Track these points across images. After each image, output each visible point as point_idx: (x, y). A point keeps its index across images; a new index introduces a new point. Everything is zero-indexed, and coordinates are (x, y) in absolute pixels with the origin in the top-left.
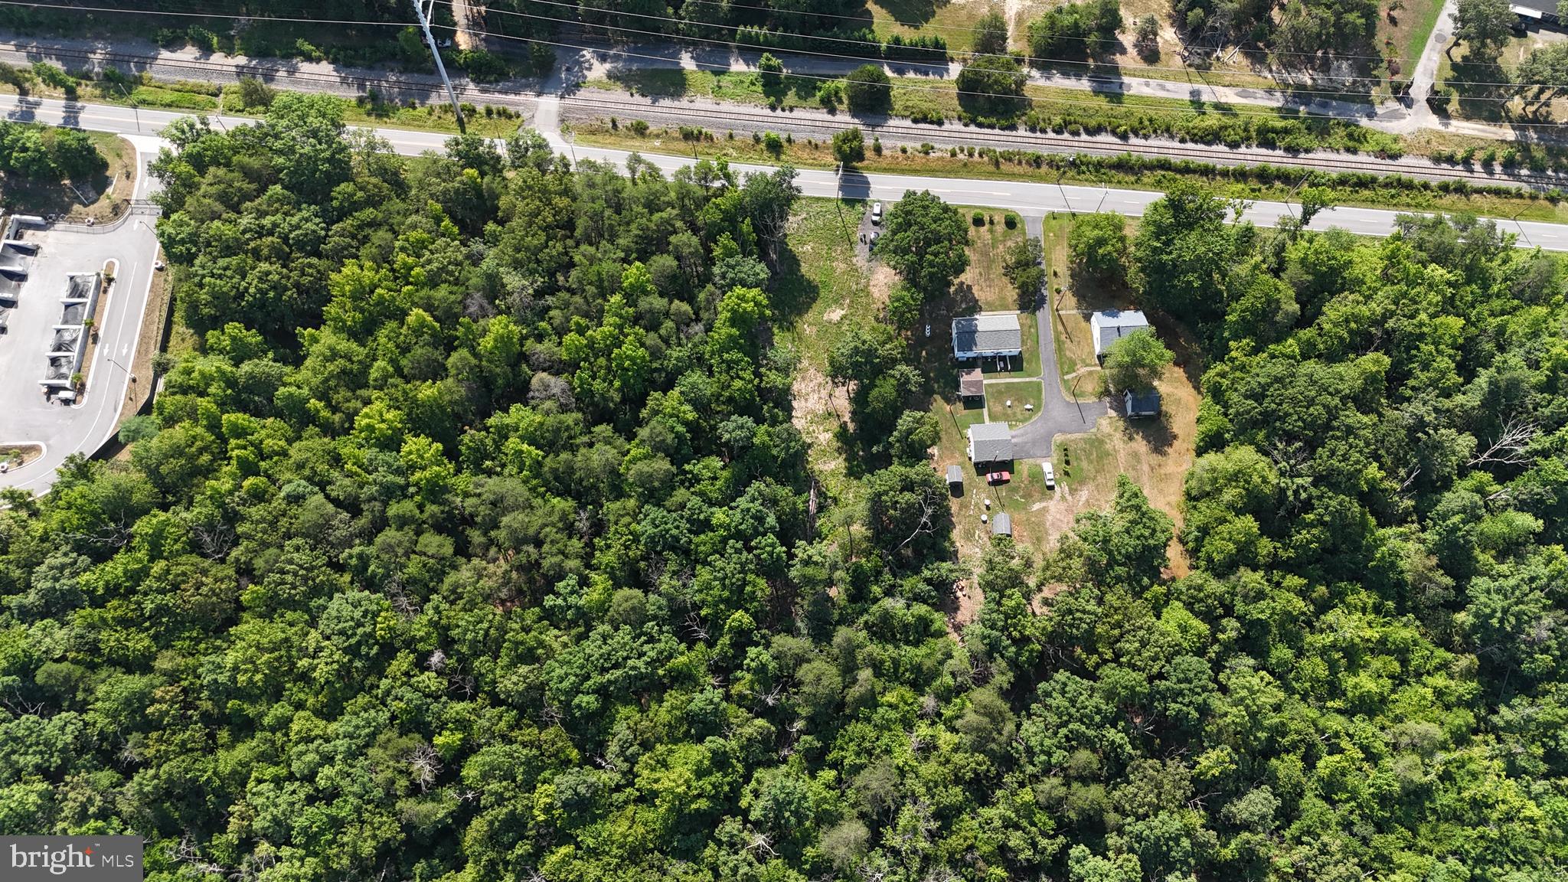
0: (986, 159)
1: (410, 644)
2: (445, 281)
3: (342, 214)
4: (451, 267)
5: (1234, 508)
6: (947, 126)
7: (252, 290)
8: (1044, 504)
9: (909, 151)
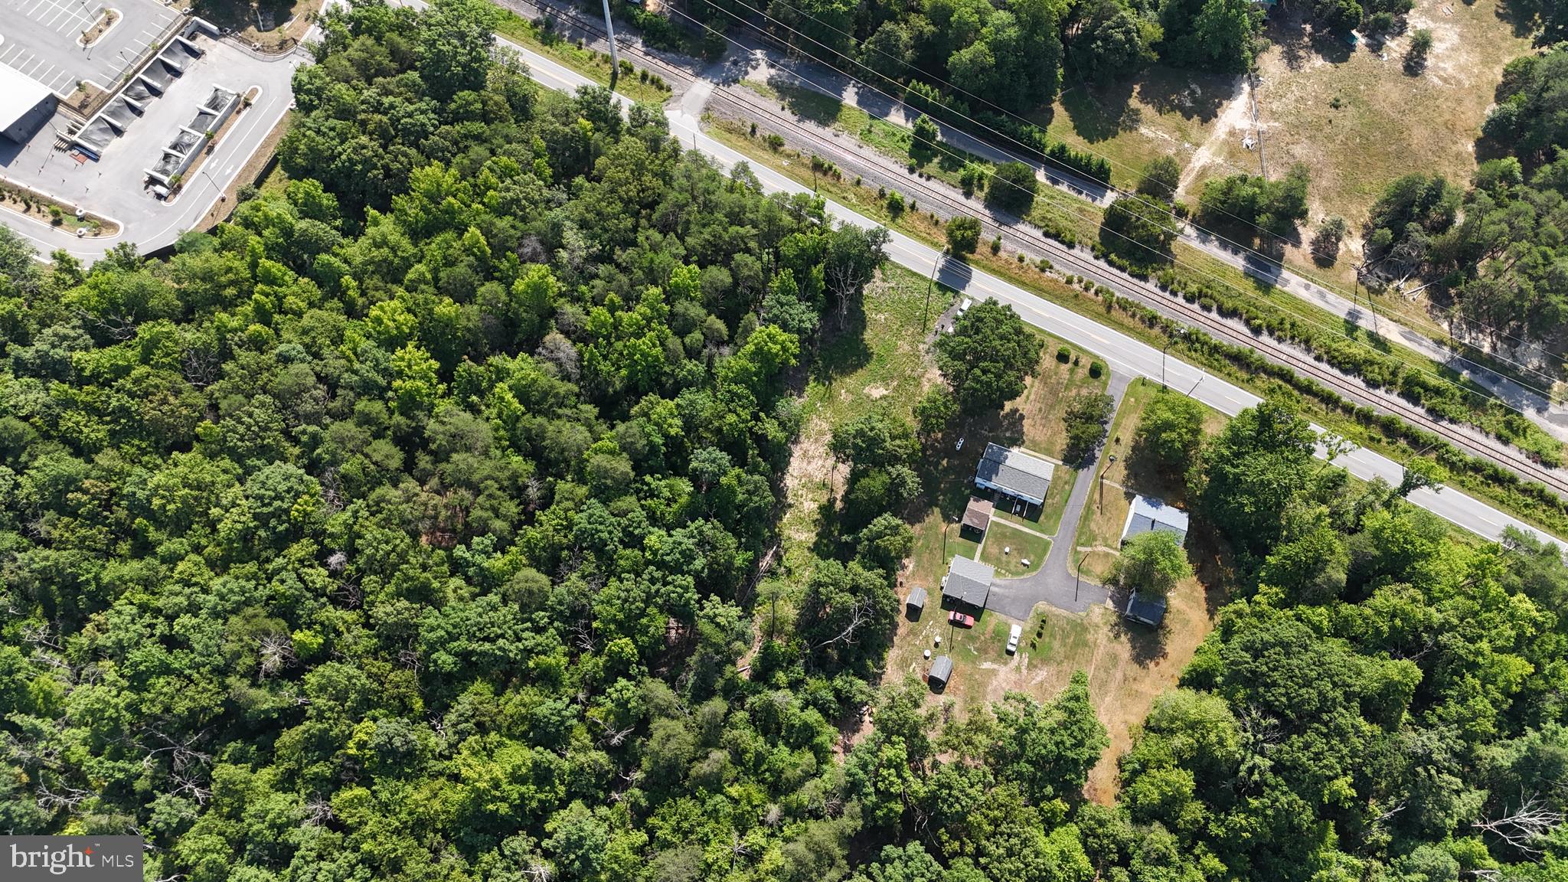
0: (1100, 298)
1: (318, 535)
2: (515, 215)
3: (457, 118)
4: (524, 202)
5: (1180, 757)
6: (1076, 251)
7: (344, 157)
8: (995, 666)
9: (1027, 261)
